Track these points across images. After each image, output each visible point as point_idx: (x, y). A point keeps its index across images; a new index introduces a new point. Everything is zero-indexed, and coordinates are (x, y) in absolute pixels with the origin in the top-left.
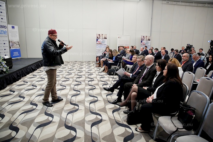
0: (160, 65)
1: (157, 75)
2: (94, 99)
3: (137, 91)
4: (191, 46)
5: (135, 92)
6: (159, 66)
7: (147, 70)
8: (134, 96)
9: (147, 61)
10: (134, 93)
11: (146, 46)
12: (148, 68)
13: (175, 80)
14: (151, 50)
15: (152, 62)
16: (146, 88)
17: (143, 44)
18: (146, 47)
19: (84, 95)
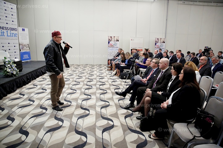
0: (176, 69)
1: (172, 79)
2: (105, 103)
3: (151, 96)
4: (209, 48)
5: (148, 96)
6: (174, 70)
7: (162, 74)
8: (148, 101)
9: (162, 64)
10: (148, 98)
11: (160, 48)
12: (163, 72)
13: (192, 84)
14: (165, 53)
15: (167, 65)
16: (160, 93)
17: (157, 46)
18: (160, 50)
19: (95, 100)
